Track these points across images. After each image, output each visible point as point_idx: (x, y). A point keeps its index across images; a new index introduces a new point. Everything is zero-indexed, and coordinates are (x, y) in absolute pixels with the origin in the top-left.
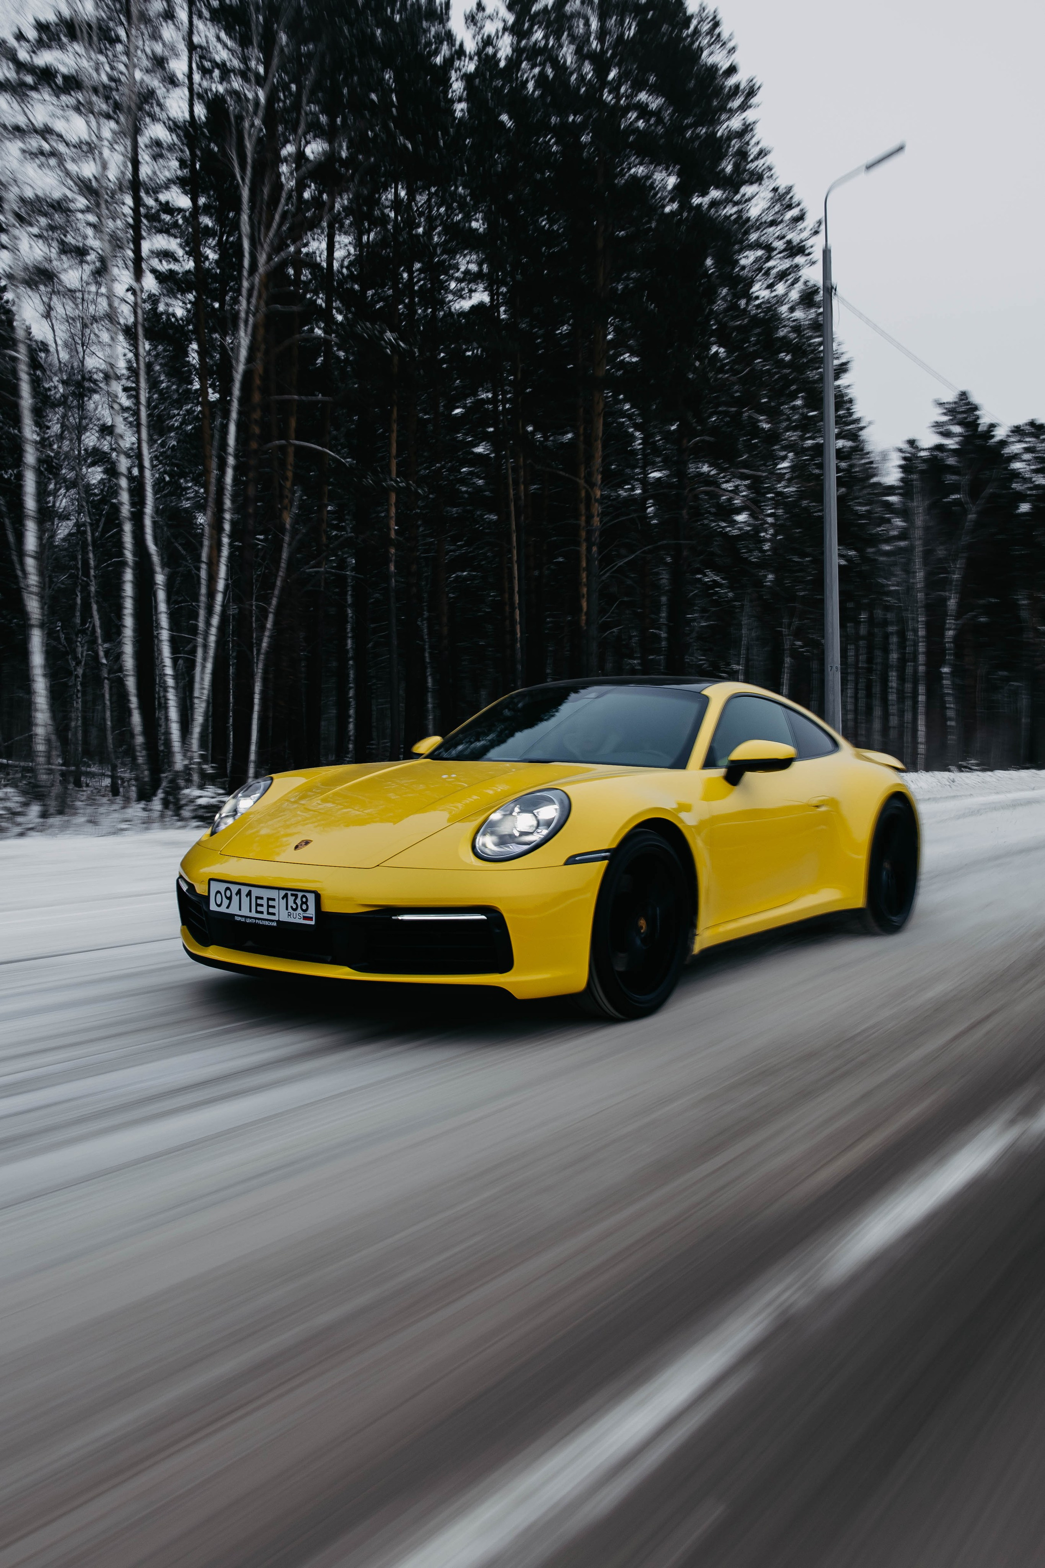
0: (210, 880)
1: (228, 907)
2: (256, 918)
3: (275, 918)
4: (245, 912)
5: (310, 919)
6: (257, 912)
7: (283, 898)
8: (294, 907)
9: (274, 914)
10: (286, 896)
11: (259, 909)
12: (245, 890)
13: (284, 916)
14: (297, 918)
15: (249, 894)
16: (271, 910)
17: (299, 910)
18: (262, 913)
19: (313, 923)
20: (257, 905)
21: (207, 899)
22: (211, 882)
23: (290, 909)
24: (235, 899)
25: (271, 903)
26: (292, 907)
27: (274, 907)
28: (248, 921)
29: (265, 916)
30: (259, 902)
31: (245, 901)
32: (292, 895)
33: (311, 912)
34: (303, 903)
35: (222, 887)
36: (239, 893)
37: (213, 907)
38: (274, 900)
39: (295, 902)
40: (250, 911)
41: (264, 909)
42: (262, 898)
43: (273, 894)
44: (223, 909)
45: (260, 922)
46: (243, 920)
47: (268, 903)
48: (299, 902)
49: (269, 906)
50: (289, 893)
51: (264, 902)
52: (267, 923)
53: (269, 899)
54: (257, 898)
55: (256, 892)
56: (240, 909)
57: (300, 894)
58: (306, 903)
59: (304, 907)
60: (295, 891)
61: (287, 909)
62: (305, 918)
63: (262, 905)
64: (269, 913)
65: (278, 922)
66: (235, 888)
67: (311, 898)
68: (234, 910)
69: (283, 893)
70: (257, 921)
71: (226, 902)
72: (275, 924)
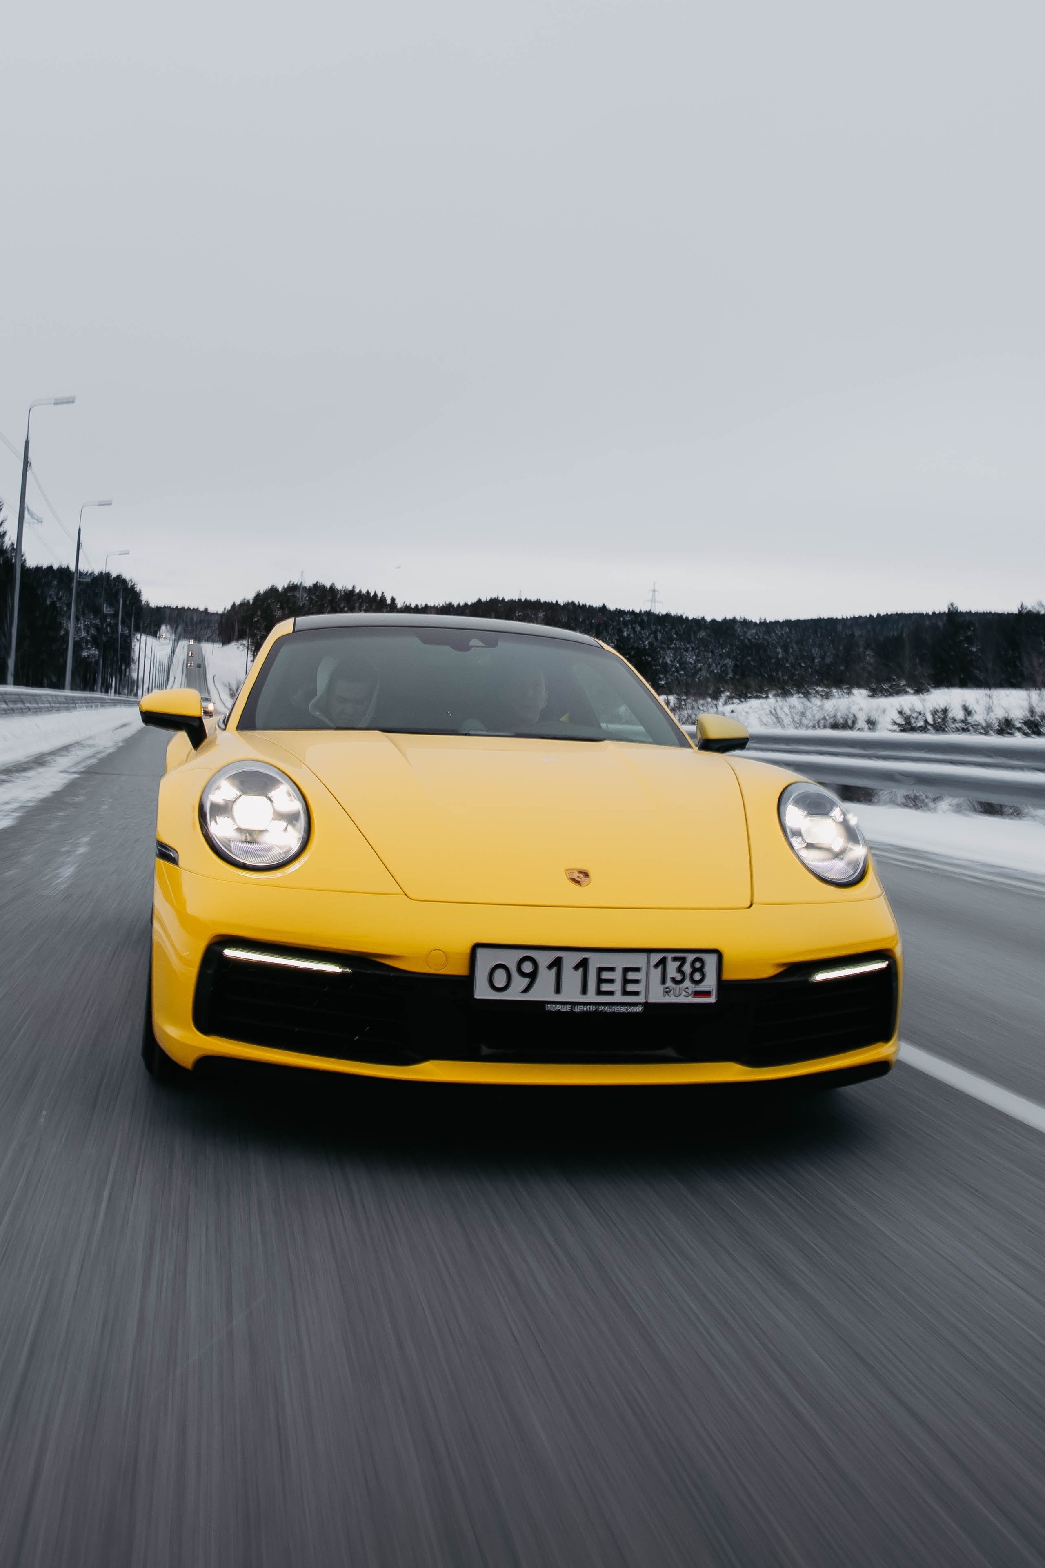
0: (476, 946)
1: (526, 990)
3: (641, 999)
4: (571, 992)
5: (707, 994)
6: (599, 992)
7: (656, 966)
8: (679, 977)
9: (636, 993)
10: (663, 962)
11: (605, 987)
13: (657, 996)
14: (683, 996)
15: (583, 964)
16: (630, 988)
17: (687, 983)
18: (611, 993)
19: (712, 1000)
20: (600, 981)
21: (468, 981)
22: (480, 952)
23: (669, 983)
24: (546, 977)
25: (631, 976)
26: (674, 980)
27: (637, 982)
28: (578, 1009)
29: (618, 998)
30: (605, 975)
31: (572, 979)
32: (675, 959)
33: (710, 982)
34: (695, 970)
36: (557, 964)
37: (482, 992)
38: (637, 970)
39: (679, 970)
40: (584, 991)
41: (617, 987)
42: (612, 969)
43: (638, 960)
44: (514, 994)
45: (608, 1009)
46: (567, 1008)
48: (687, 969)
49: (626, 981)
50: (670, 956)
51: (617, 976)
52: (622, 1009)
53: (626, 970)
54: (601, 970)
56: (558, 990)
57: (690, 957)
58: (701, 970)
59: (697, 976)
60: (679, 955)
61: (663, 981)
62: (697, 994)
63: (611, 981)
64: (625, 993)
65: (646, 1005)
69: (656, 958)
70: (601, 1008)
71: (520, 983)
72: (639, 1009)
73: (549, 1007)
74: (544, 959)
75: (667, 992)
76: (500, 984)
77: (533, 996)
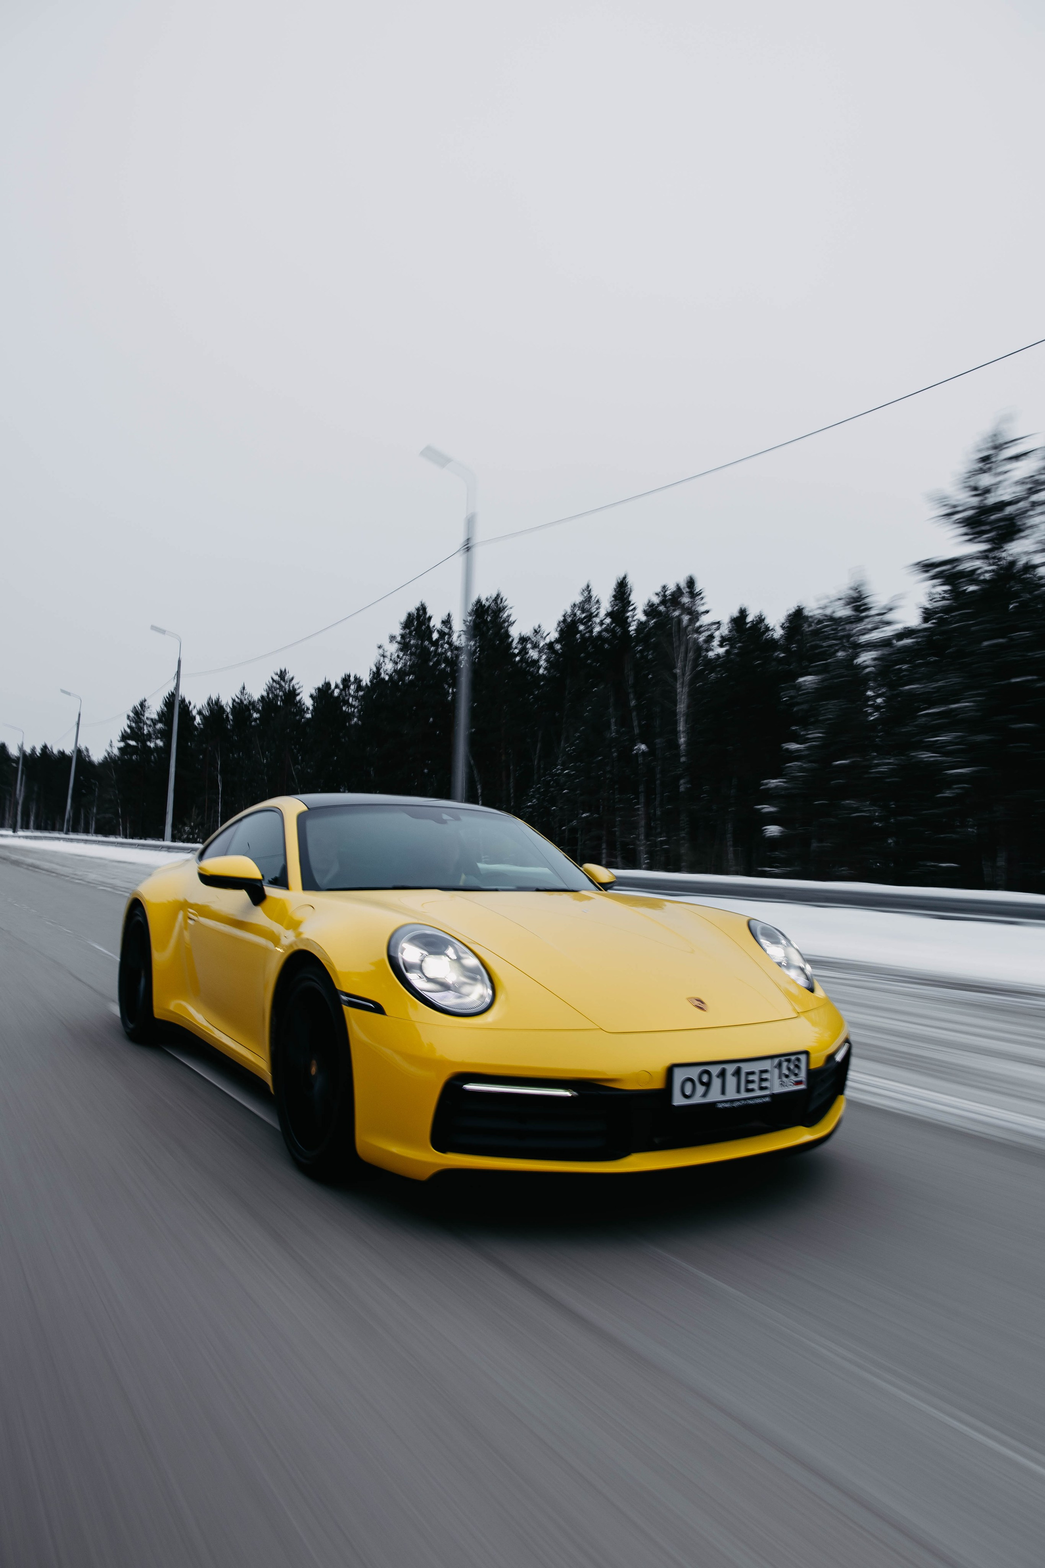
1: (705, 1095)
2: (745, 1099)
4: (731, 1094)
10: (780, 1065)
11: (751, 1086)
12: (731, 1069)
15: (737, 1072)
16: (764, 1084)
18: (752, 1090)
24: (716, 1083)
25: (764, 1076)
27: (766, 1080)
28: (736, 1104)
30: (751, 1078)
31: (731, 1081)
33: (803, 1075)
35: (694, 1073)
36: (722, 1074)
37: (678, 1100)
38: (766, 1071)
40: (738, 1091)
42: (753, 1073)
43: (766, 1065)
44: (697, 1100)
47: (760, 1076)
50: (783, 1059)
55: (746, 1068)
57: (793, 1058)
58: (797, 1067)
60: (787, 1056)
61: (780, 1077)
62: (798, 1083)
63: (752, 1082)
64: (762, 1088)
66: (712, 1069)
67: (803, 1058)
68: (715, 1095)
69: (776, 1061)
71: (700, 1089)
73: (720, 1106)
74: (715, 1070)
75: (782, 1084)
76: (688, 1093)
77: (710, 1099)
